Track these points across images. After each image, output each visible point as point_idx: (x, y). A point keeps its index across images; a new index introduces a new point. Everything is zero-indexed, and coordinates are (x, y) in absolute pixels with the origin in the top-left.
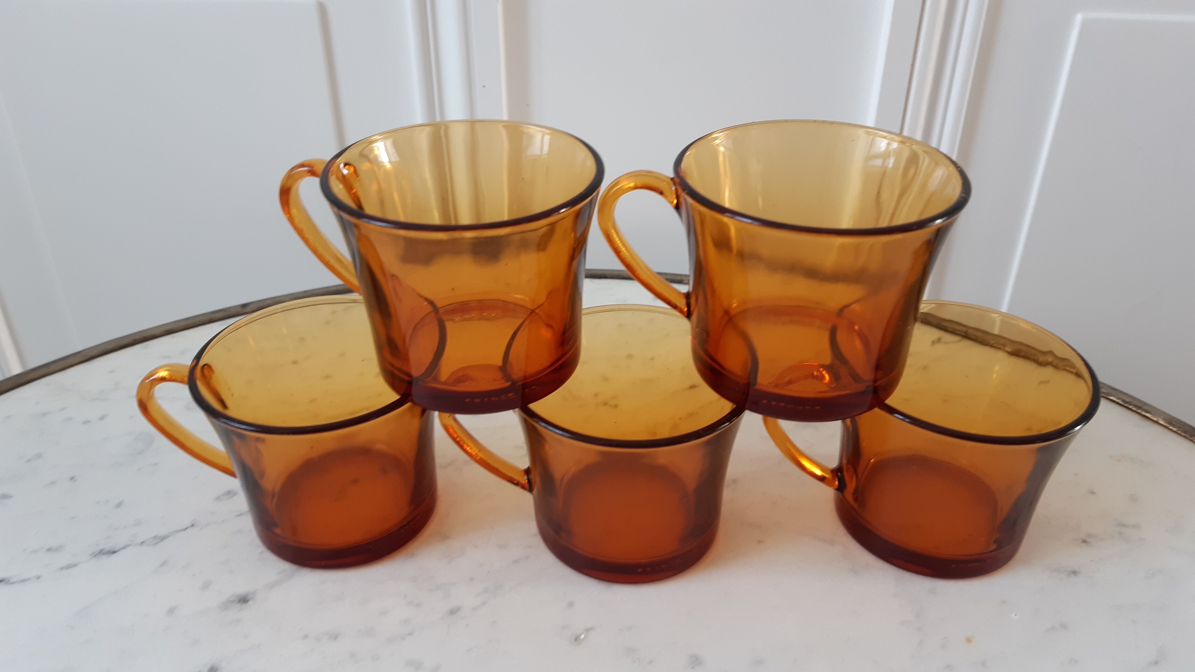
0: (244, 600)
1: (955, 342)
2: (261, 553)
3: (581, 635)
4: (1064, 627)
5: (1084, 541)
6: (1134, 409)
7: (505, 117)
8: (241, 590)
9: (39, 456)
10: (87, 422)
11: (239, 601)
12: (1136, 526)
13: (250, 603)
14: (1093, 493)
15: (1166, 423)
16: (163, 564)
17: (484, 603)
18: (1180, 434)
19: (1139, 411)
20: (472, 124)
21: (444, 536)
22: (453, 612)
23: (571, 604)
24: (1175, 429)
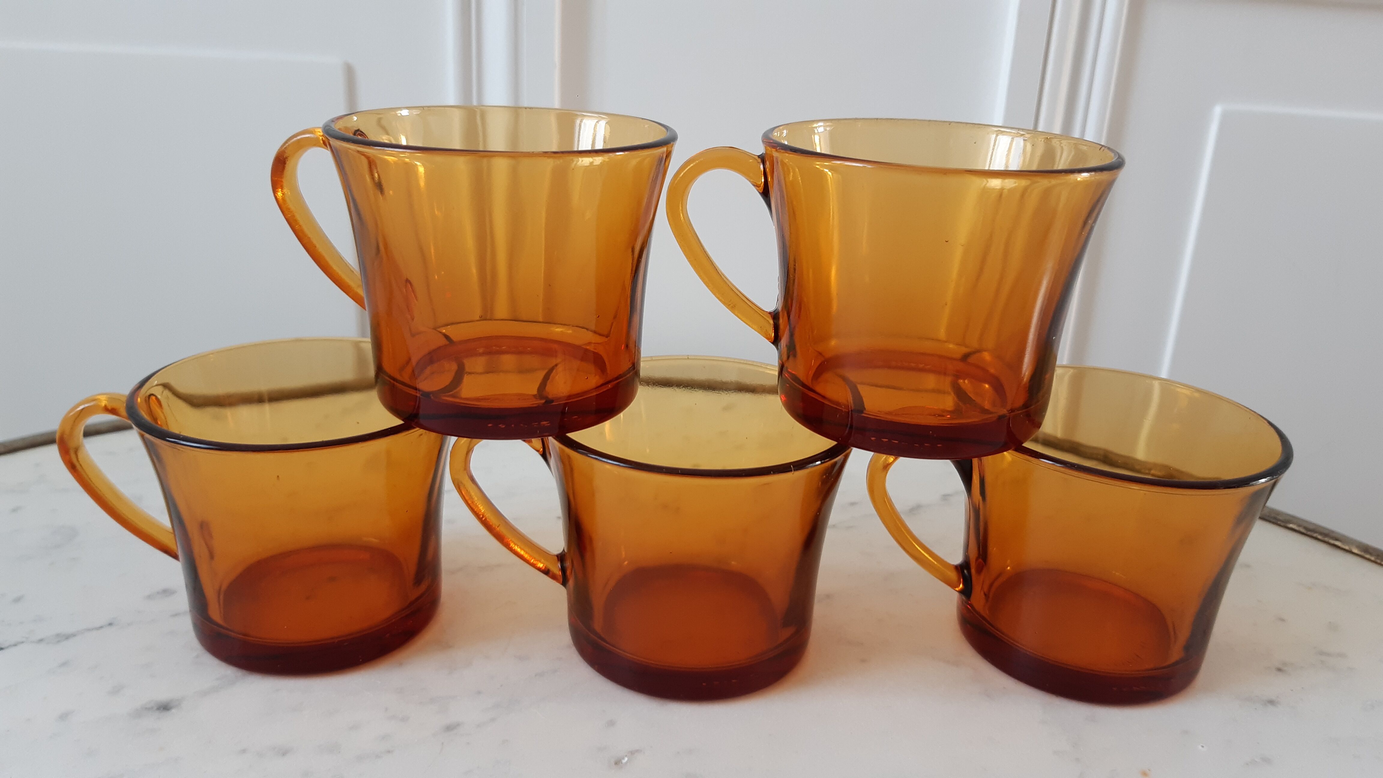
0: (165, 707)
2: (197, 657)
3: (623, 759)
4: (1267, 761)
5: (1279, 670)
6: (1319, 537)
7: (557, 105)
8: (163, 696)
11: (159, 709)
12: (1342, 655)
13: (173, 711)
14: (1282, 620)
15: (1361, 551)
16: (63, 665)
17: (493, 720)
19: (1326, 539)
20: (516, 111)
21: (444, 645)
22: (450, 728)
23: (611, 723)
24: (1373, 558)
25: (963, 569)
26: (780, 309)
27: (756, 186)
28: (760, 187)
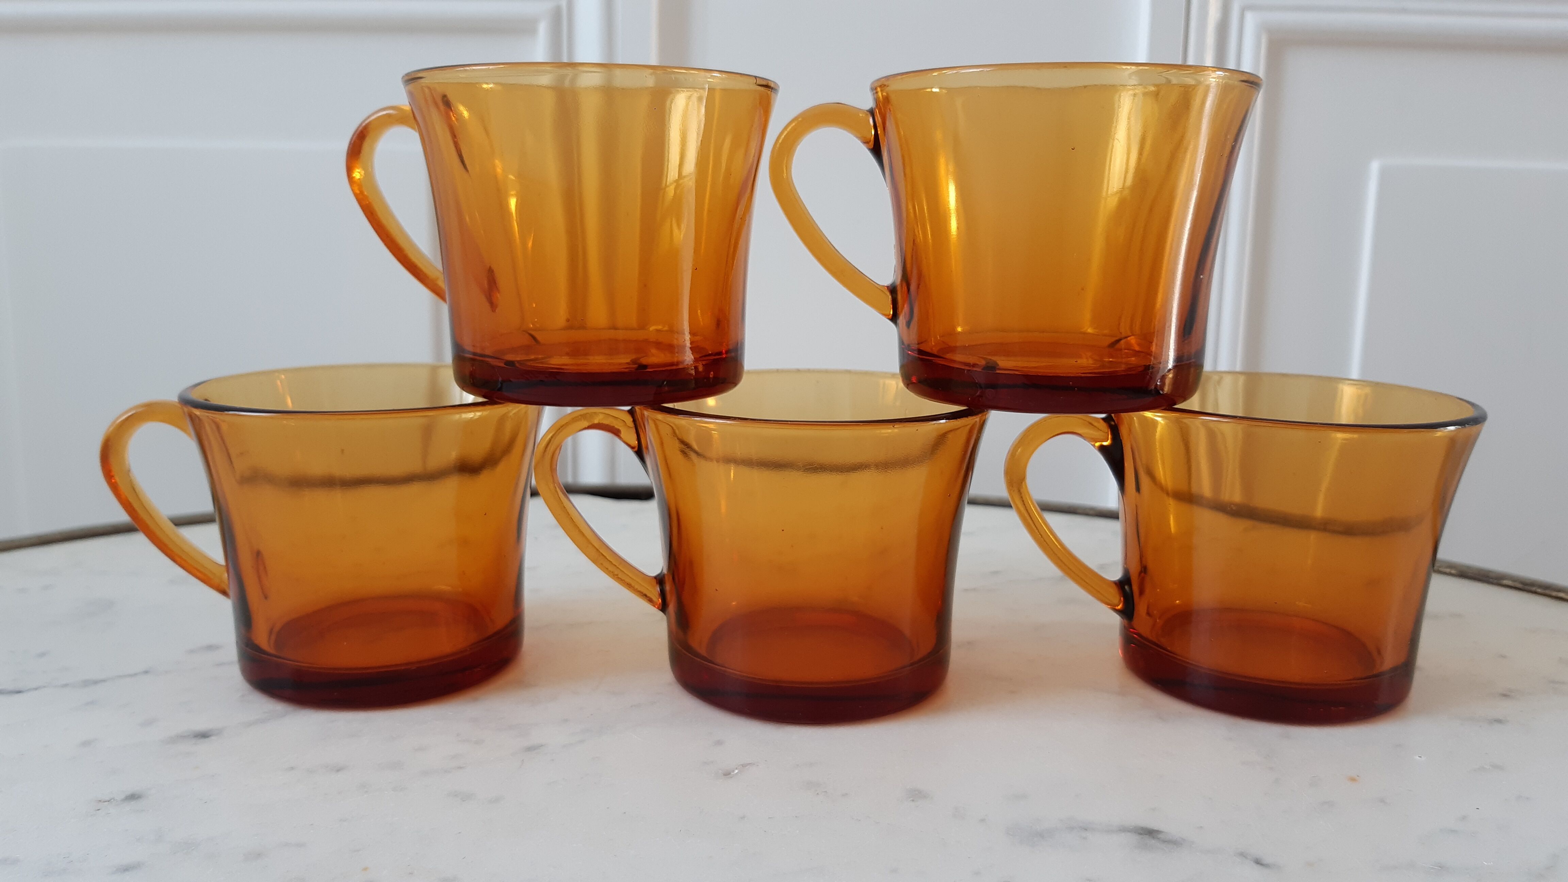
0: (204, 735)
3: (733, 770)
4: (1498, 768)
5: (1505, 695)
11: (196, 737)
13: (213, 738)
14: (1504, 657)
16: (91, 703)
17: (582, 741)
22: (530, 749)
23: (719, 743)
25: (1123, 584)
26: (898, 282)
27: (866, 142)
28: (870, 141)
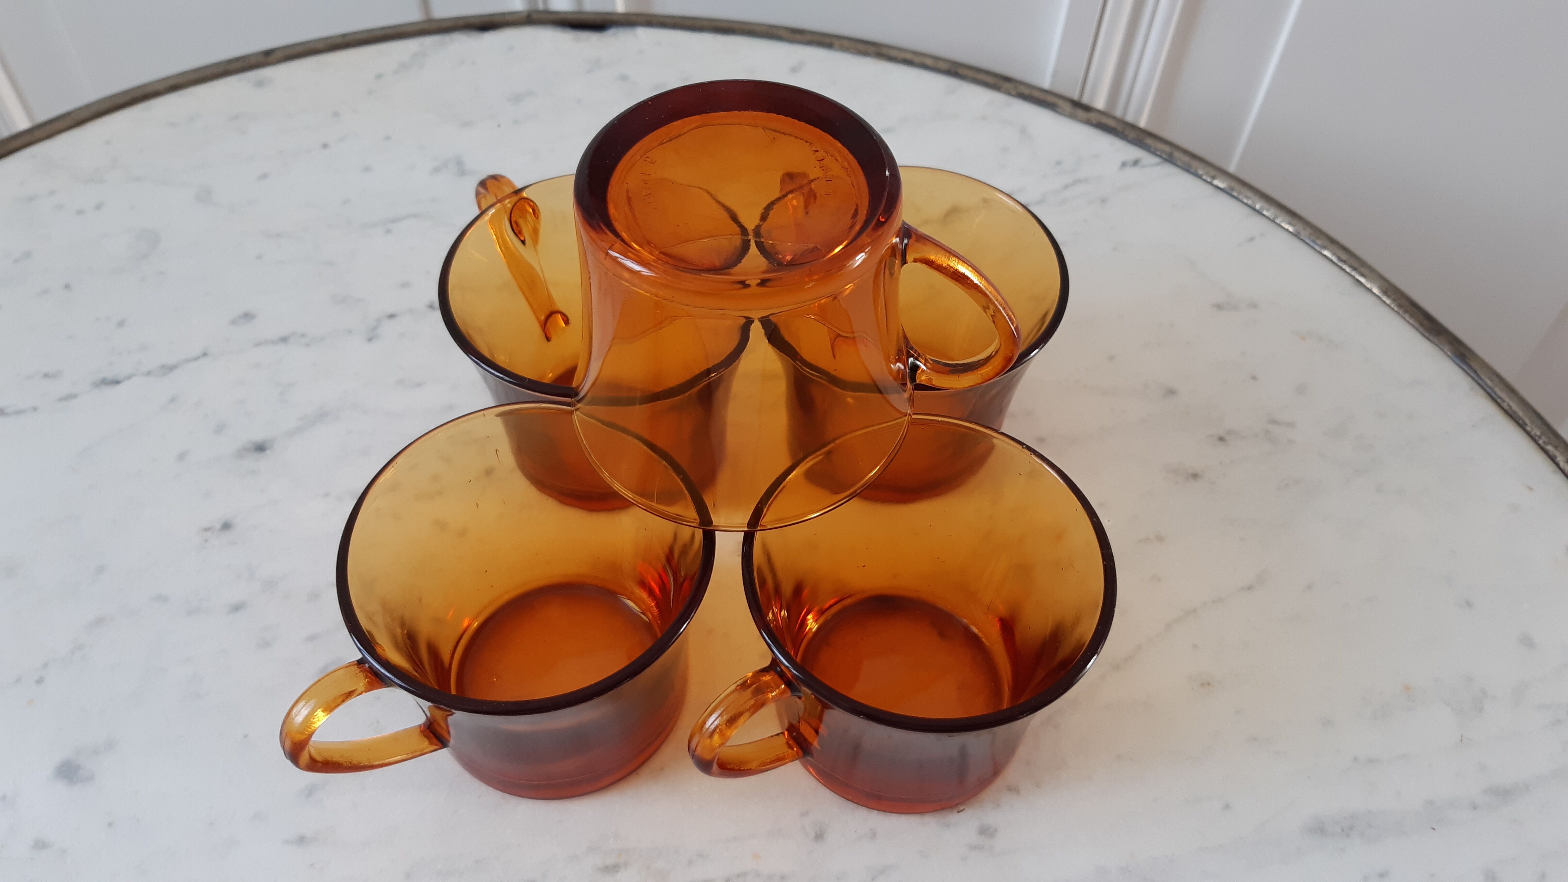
0: (260, 448)
1: (1153, 165)
5: (1221, 439)
8: (258, 436)
9: (28, 255)
10: (80, 212)
12: (1291, 425)
13: (268, 452)
14: (1254, 378)
16: (172, 400)
18: (1393, 309)
24: (1388, 302)
